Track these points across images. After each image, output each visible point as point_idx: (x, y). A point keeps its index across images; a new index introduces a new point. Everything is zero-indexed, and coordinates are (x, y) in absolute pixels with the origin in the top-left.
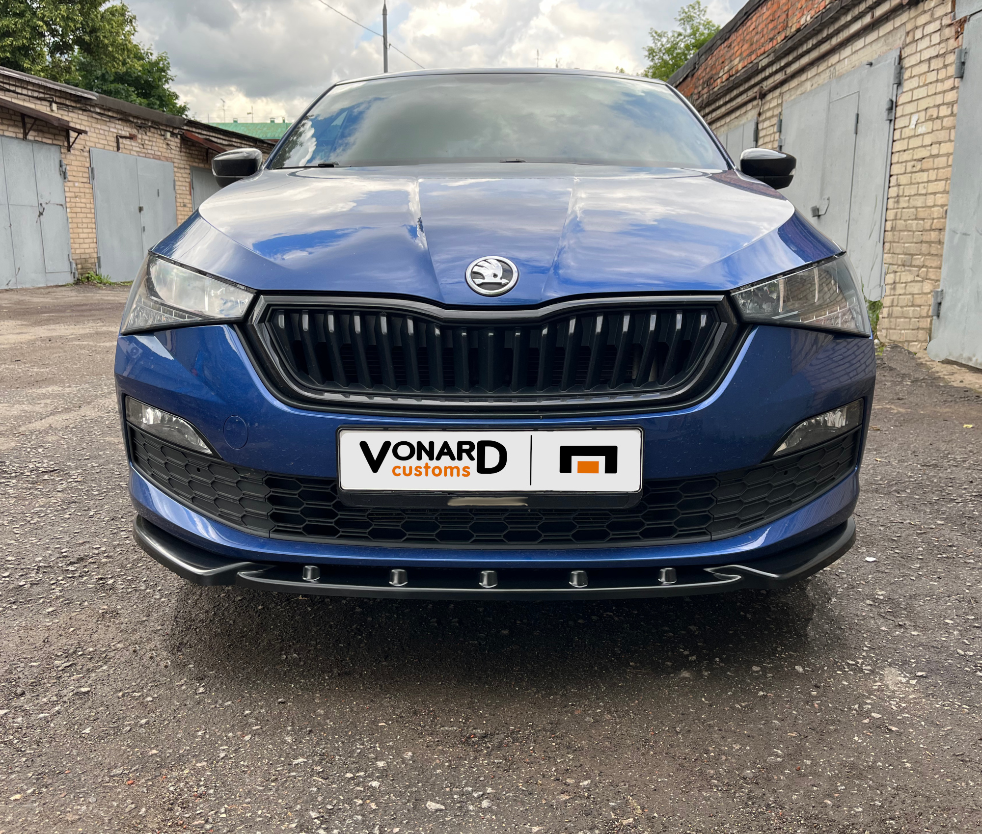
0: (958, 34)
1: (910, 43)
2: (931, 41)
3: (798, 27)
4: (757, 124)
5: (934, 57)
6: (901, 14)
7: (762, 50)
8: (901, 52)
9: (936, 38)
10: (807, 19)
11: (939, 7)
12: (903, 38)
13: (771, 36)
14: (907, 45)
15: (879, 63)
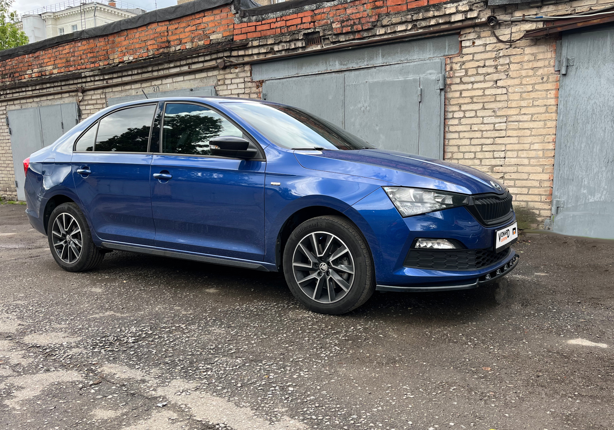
0: (258, 87)
1: (222, 85)
2: (238, 86)
3: (121, 61)
4: (79, 106)
5: (241, 94)
6: (212, 71)
7: (84, 67)
8: (215, 88)
9: (242, 86)
10: (130, 58)
11: (241, 73)
12: (215, 82)
13: (93, 60)
14: (219, 85)
15: (198, 90)
